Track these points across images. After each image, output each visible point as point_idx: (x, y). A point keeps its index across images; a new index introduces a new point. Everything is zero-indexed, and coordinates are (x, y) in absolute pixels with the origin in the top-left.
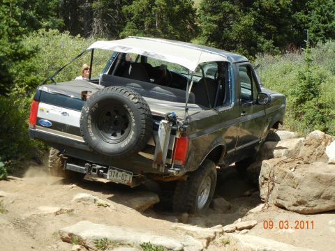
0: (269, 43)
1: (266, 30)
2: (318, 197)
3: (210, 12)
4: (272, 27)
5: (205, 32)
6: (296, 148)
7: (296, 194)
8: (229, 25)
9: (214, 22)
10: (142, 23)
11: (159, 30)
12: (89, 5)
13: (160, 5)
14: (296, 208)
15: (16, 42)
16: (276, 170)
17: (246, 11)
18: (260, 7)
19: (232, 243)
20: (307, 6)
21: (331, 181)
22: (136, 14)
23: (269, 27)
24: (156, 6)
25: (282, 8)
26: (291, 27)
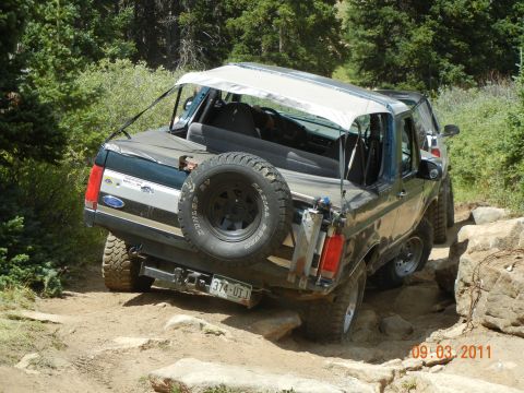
0: (457, 69)
1: (452, 49)
3: (364, 23)
4: (462, 44)
5: (355, 55)
6: (512, 233)
7: (515, 308)
8: (393, 44)
9: (370, 39)
10: (258, 45)
11: (285, 55)
12: (174, 18)
13: (285, 16)
14: (516, 329)
15: (68, 80)
16: (483, 271)
17: (419, 21)
18: (442, 13)
19: (420, 386)
20: (516, 10)
22: (247, 30)
23: (456, 44)
24: (279, 17)
25: (475, 14)
26: (490, 44)
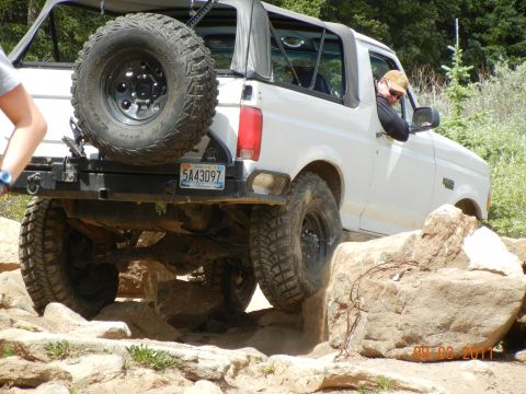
2: (445, 327)
7: (401, 324)
14: (401, 351)
21: (470, 296)
